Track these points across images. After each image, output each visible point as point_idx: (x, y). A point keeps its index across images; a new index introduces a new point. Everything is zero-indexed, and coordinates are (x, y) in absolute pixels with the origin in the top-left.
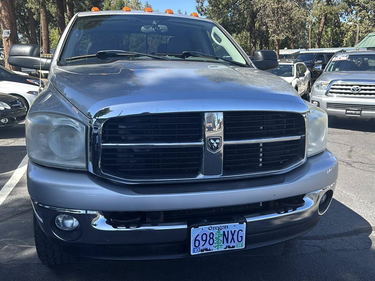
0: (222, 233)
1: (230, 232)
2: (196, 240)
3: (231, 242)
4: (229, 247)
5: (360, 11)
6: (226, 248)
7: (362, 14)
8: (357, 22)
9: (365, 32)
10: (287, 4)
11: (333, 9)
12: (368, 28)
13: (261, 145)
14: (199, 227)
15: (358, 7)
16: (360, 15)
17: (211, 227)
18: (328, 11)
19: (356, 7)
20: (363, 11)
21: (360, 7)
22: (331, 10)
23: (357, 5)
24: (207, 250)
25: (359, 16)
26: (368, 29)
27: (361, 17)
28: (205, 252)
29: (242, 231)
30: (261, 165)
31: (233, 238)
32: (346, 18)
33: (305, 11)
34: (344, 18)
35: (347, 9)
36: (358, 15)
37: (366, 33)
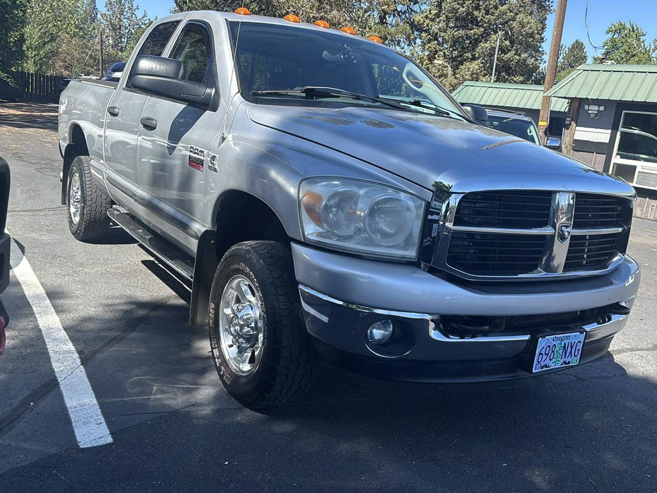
0: (563, 345)
1: (570, 343)
2: (540, 354)
3: (568, 357)
4: (565, 363)
5: (429, 41)
6: (562, 365)
7: (432, 46)
8: (425, 58)
9: (439, 76)
10: (333, 14)
11: (390, 33)
12: (443, 70)
13: (588, 238)
14: (547, 337)
15: (427, 34)
16: (430, 47)
17: (556, 337)
18: (381, 34)
19: (424, 34)
20: (434, 42)
21: (430, 34)
22: (386, 33)
23: (425, 31)
24: (546, 366)
25: (428, 49)
26: (442, 72)
27: (431, 51)
28: (544, 369)
29: (581, 343)
30: (585, 262)
31: (571, 352)
32: (405, 49)
33: (359, 30)
34: (403, 48)
35: (410, 34)
36: (427, 47)
37: (440, 78)
